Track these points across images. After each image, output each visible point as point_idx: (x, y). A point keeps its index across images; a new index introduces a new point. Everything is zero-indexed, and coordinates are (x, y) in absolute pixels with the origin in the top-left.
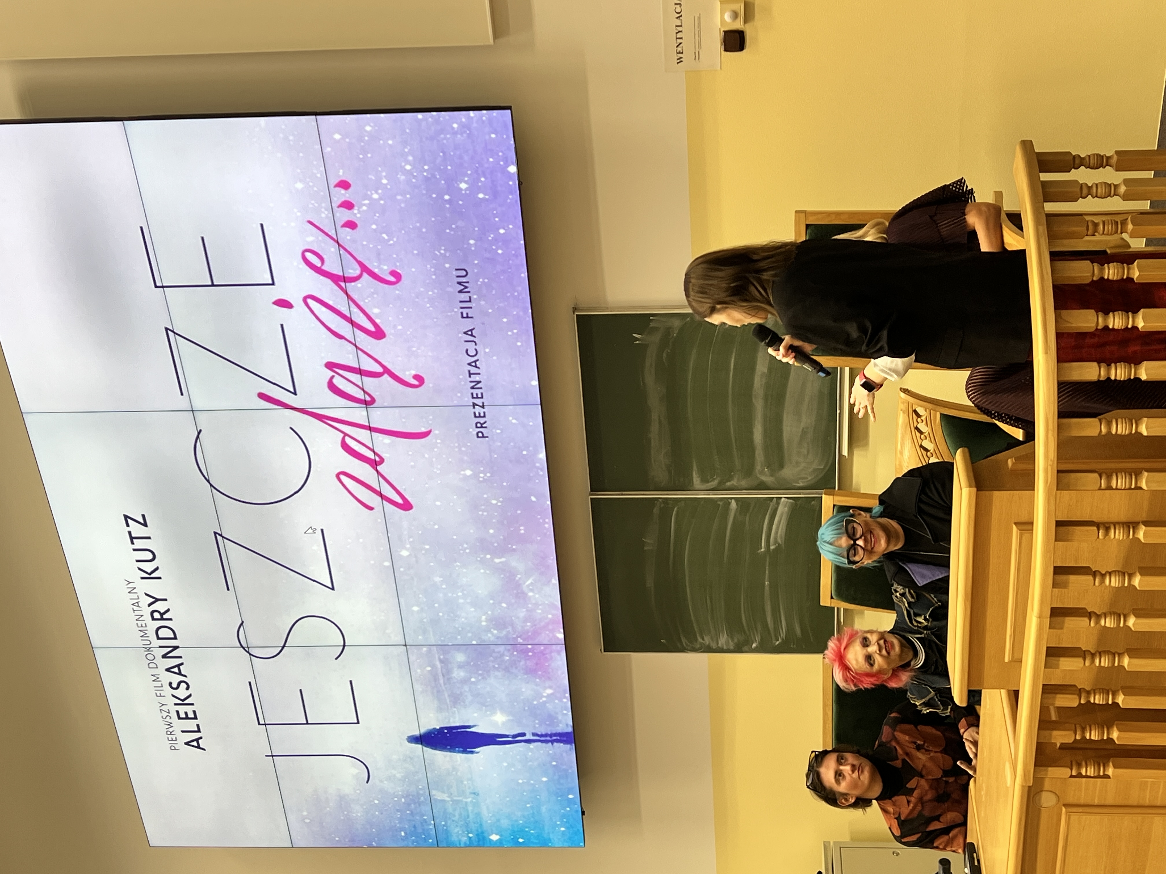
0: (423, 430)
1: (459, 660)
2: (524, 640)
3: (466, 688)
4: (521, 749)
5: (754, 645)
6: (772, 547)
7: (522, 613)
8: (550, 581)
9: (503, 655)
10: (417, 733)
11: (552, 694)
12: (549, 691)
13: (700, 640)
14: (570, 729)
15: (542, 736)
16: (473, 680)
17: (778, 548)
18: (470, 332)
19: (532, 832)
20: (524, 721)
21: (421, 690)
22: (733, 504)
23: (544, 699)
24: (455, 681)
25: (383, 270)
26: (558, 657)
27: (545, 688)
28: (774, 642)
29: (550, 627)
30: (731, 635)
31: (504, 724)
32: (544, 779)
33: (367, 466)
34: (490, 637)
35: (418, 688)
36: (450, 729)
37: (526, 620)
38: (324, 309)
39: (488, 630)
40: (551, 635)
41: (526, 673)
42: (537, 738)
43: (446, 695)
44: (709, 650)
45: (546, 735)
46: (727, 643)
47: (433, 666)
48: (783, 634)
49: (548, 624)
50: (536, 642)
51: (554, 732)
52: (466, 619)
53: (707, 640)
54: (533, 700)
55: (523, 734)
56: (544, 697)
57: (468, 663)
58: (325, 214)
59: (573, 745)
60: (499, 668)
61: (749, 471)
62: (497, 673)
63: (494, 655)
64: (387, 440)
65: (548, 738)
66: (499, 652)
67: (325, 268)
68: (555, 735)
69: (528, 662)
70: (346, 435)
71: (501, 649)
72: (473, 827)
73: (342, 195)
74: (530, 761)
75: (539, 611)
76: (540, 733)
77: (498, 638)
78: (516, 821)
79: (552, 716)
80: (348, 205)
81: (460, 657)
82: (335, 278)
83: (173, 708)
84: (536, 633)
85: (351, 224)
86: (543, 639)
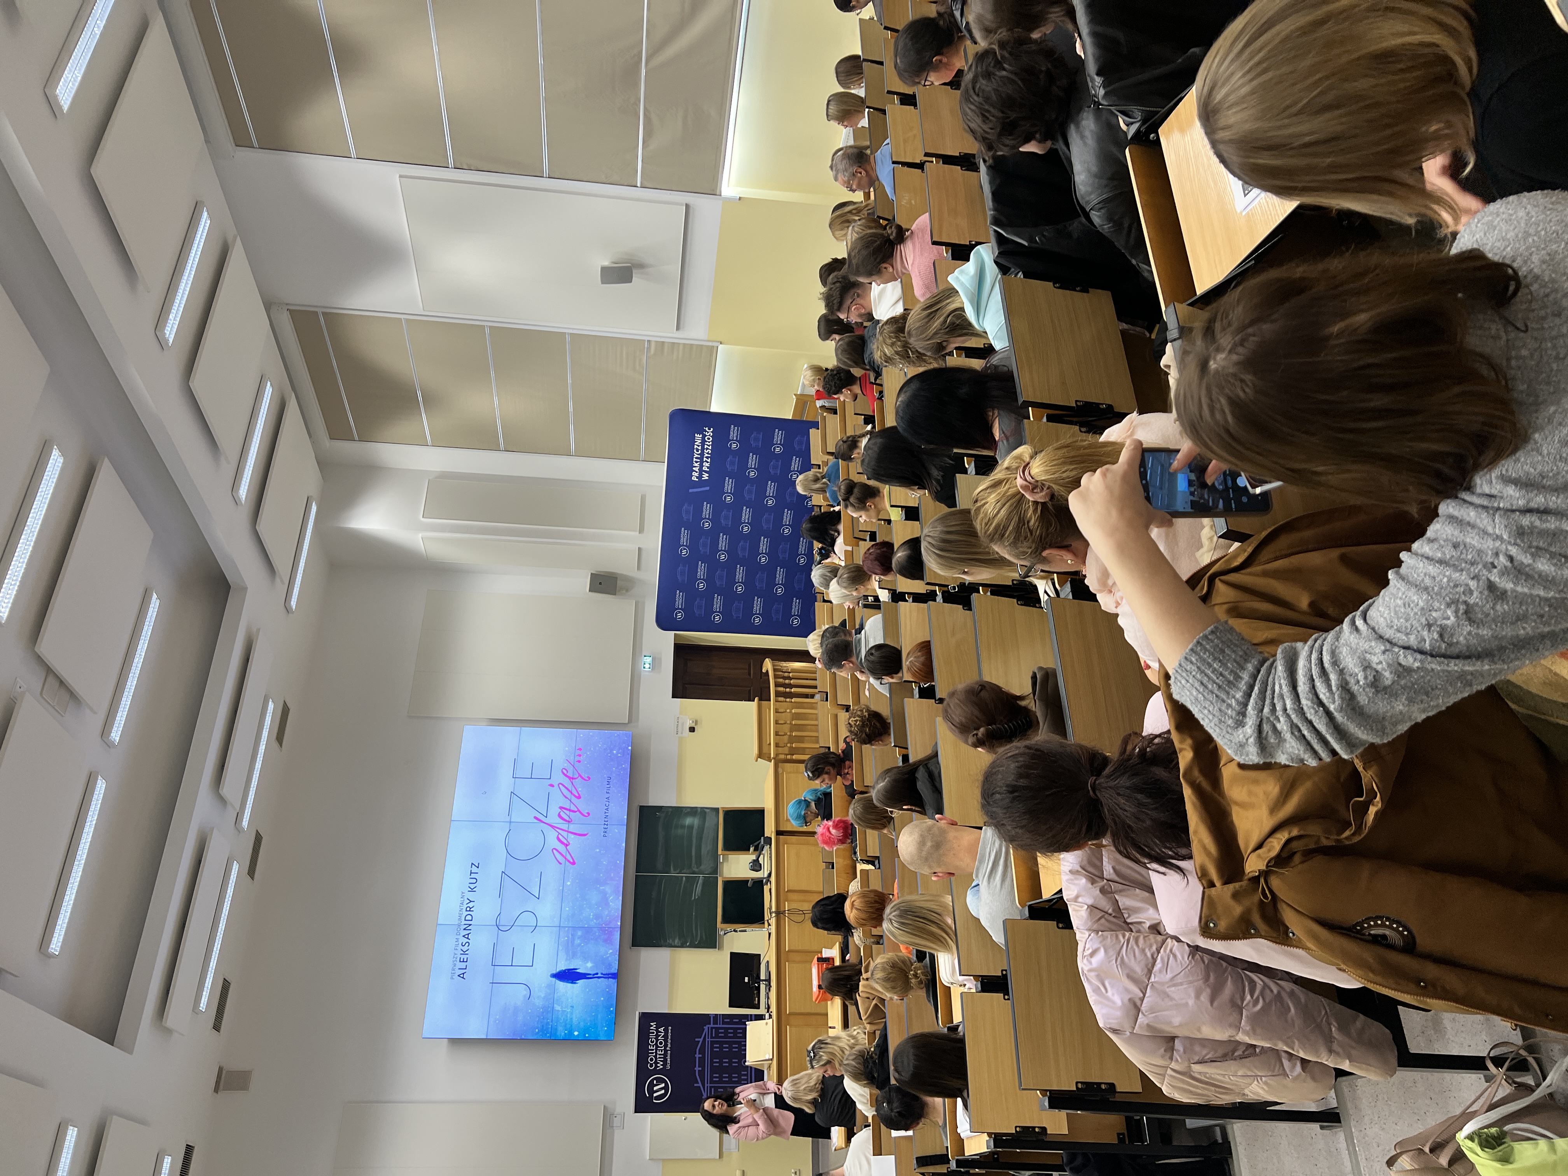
0: (585, 833)
1: (579, 935)
2: (605, 925)
3: (579, 950)
4: (595, 982)
5: (687, 944)
6: (697, 899)
7: (607, 912)
8: (619, 896)
9: (596, 933)
10: (554, 972)
12: (611, 951)
13: (668, 942)
14: (616, 971)
15: (605, 974)
16: (582, 945)
17: (699, 898)
18: (607, 798)
19: (592, 1030)
20: (599, 967)
21: (561, 950)
22: (684, 879)
23: (609, 955)
24: (575, 945)
25: (585, 776)
26: (617, 935)
29: (616, 919)
30: (680, 939)
31: (590, 968)
32: (603, 999)
33: (563, 846)
34: (592, 923)
35: (560, 948)
36: (568, 970)
37: (607, 916)
38: (564, 788)
39: (592, 920)
40: (615, 924)
41: (604, 941)
42: (603, 976)
43: (570, 953)
44: (671, 946)
46: (678, 943)
47: (568, 937)
50: (609, 926)
51: (610, 973)
52: (585, 915)
53: (671, 941)
54: (604, 956)
55: (597, 974)
56: (609, 953)
57: (582, 936)
58: (572, 758)
59: (616, 980)
60: (593, 939)
61: (690, 867)
62: (592, 942)
63: (593, 932)
64: (573, 836)
65: (607, 976)
67: (567, 774)
69: (605, 936)
70: (559, 833)
71: (596, 930)
72: (568, 1026)
73: (579, 752)
74: (598, 988)
77: (595, 924)
78: (587, 1024)
79: (610, 965)
80: (580, 755)
81: (579, 933)
82: (570, 778)
83: (459, 956)
84: (610, 922)
85: (579, 761)
86: (612, 925)
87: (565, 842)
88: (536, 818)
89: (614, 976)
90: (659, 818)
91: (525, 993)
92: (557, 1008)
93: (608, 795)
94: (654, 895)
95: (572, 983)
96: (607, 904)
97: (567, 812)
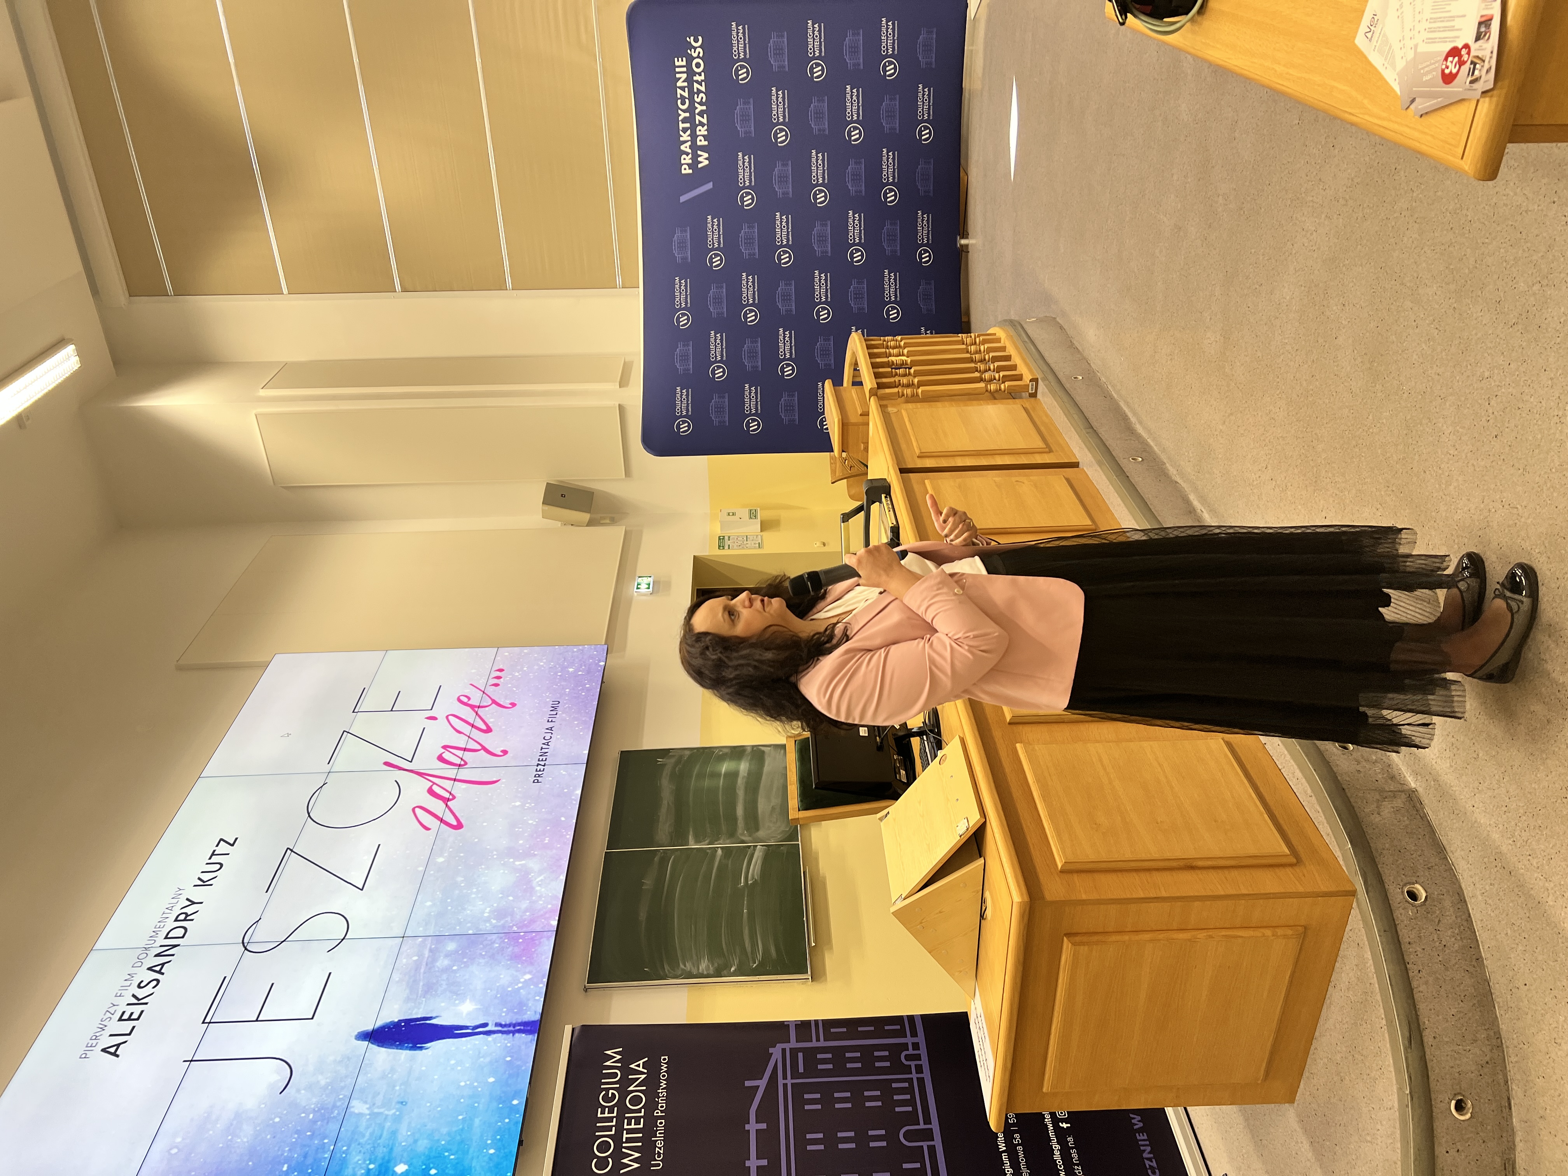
0: (495, 779)
1: (449, 949)
2: (518, 928)
3: (445, 976)
4: (477, 1042)
5: (733, 969)
6: (750, 882)
7: (525, 905)
8: (557, 878)
9: (494, 942)
10: (370, 1028)
11: (529, 979)
12: (528, 977)
13: (682, 966)
14: (537, 1017)
15: (505, 1026)
16: (455, 968)
17: (755, 882)
18: (549, 729)
19: (452, 1157)
20: (492, 1010)
21: (397, 979)
22: (720, 852)
23: (520, 985)
24: (437, 969)
25: (505, 702)
26: (547, 943)
27: (525, 973)
28: (751, 965)
29: (547, 915)
30: (711, 960)
31: (469, 1014)
32: (491, 1080)
33: (440, 803)
34: (487, 927)
36: (408, 1021)
37: (526, 910)
38: (457, 720)
39: (488, 920)
40: (546, 922)
41: (511, 959)
42: (500, 1028)
43: (421, 984)
44: (690, 976)
45: (509, 1025)
46: (708, 968)
47: (420, 955)
48: (760, 956)
49: (546, 913)
50: (529, 929)
51: (520, 1021)
52: (471, 911)
53: (689, 966)
54: (509, 987)
55: (485, 1025)
56: (520, 982)
57: (456, 952)
58: (482, 682)
59: (536, 1035)
60: (485, 955)
61: (731, 833)
62: (482, 961)
63: (485, 943)
64: (464, 785)
65: (511, 1028)
66: (491, 940)
67: (470, 702)
68: (520, 1024)
69: (516, 948)
70: (434, 783)
71: (494, 937)
72: (381, 1152)
73: (497, 674)
74: (482, 1057)
75: (541, 902)
76: (503, 1023)
77: (494, 927)
78: (438, 1141)
79: (522, 1005)
80: (499, 678)
81: (451, 946)
82: (473, 707)
83: (122, 1007)
84: (532, 921)
85: (496, 685)
86: (537, 927)
87: (447, 795)
88: (387, 764)
89: (527, 1027)
90: (663, 765)
91: (275, 1077)
92: (359, 1107)
93: (550, 725)
94: (648, 883)
95: (414, 1048)
96: (530, 890)
97: (460, 753)
